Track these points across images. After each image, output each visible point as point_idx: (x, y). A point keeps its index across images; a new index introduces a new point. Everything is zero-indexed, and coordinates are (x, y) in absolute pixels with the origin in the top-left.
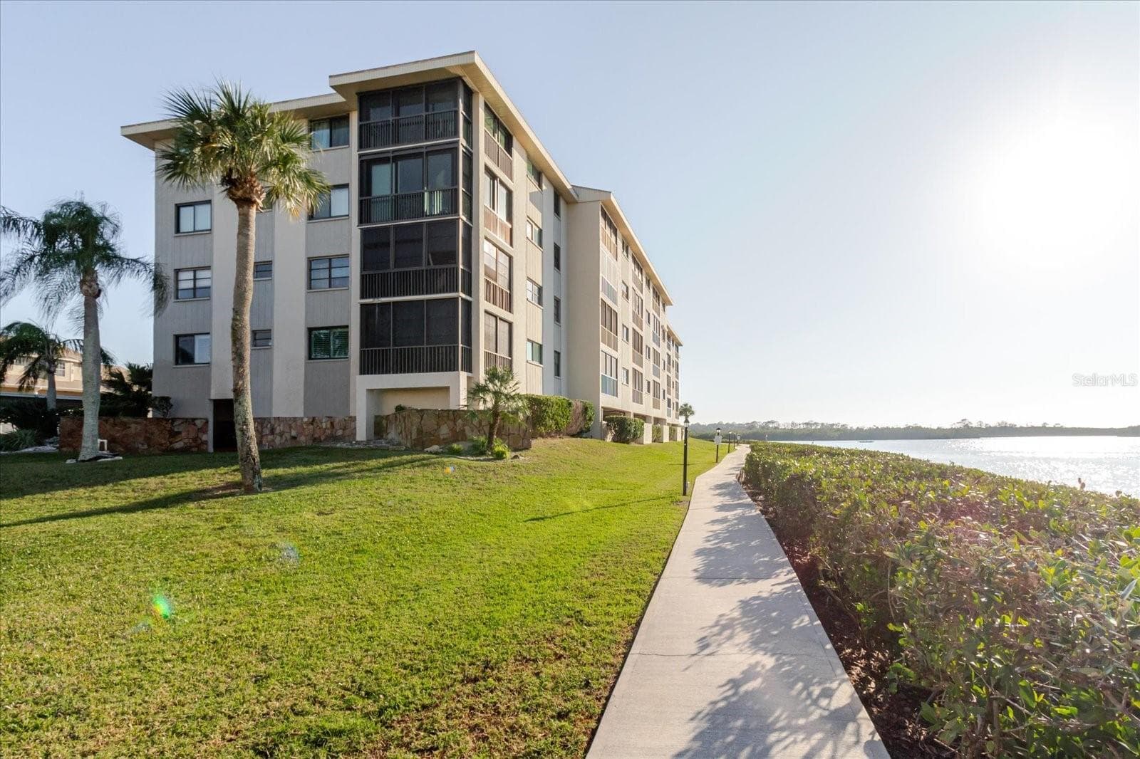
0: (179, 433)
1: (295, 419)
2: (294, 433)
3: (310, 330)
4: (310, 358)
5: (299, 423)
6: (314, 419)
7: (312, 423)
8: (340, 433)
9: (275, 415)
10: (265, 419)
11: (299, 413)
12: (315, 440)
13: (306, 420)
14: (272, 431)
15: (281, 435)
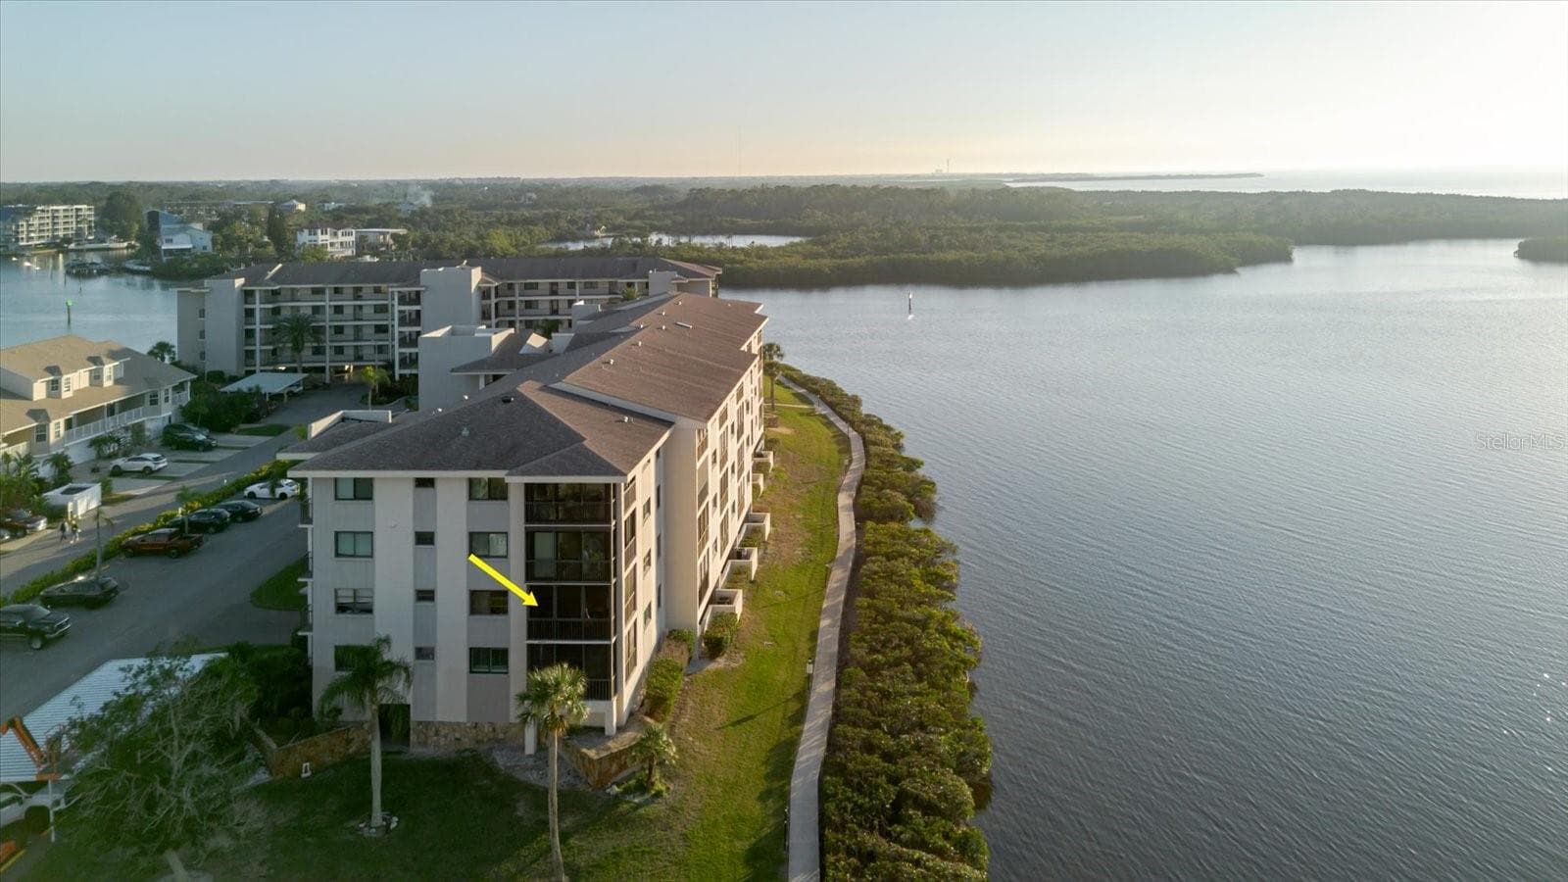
0: (353, 739)
1: (459, 724)
2: (457, 735)
3: (471, 649)
4: (471, 672)
5: (463, 726)
6: (476, 724)
7: (475, 727)
8: (501, 736)
9: (439, 719)
10: (429, 722)
11: (463, 719)
12: (478, 742)
13: (468, 725)
14: (437, 733)
15: (445, 736)
